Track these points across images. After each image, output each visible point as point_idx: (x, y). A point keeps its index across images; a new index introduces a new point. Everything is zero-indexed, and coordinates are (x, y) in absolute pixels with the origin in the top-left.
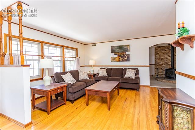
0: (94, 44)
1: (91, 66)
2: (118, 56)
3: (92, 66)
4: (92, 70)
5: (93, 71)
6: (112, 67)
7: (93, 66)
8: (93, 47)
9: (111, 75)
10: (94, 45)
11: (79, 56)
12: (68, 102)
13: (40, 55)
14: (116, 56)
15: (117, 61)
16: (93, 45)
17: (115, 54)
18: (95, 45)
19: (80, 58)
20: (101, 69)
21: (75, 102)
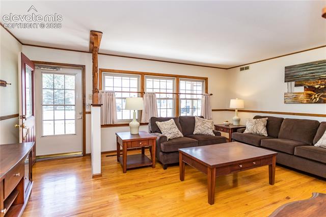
0: (244, 66)
1: (234, 111)
2: (305, 90)
3: (236, 110)
4: (236, 117)
5: (239, 121)
6: (285, 117)
7: (239, 111)
8: (242, 71)
9: (280, 134)
10: (244, 68)
11: (209, 92)
12: (158, 165)
13: (140, 91)
14: (301, 89)
15: (302, 103)
16: (242, 69)
17: (296, 86)
18: (247, 68)
19: (211, 95)
20: (256, 118)
21: (169, 169)
